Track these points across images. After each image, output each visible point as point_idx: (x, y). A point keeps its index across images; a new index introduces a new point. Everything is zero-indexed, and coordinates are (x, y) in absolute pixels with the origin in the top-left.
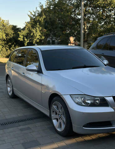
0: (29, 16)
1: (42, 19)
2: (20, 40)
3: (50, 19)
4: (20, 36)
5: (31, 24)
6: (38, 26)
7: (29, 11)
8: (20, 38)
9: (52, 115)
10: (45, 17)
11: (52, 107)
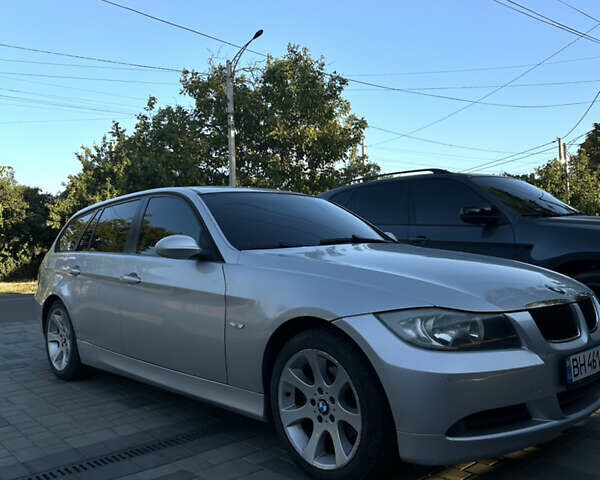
0: (80, 158)
1: (119, 169)
2: (51, 226)
3: (144, 168)
4: (53, 215)
5: (87, 181)
6: (109, 186)
7: (82, 147)
8: (52, 220)
9: (283, 410)
10: (130, 164)
11: (283, 379)
